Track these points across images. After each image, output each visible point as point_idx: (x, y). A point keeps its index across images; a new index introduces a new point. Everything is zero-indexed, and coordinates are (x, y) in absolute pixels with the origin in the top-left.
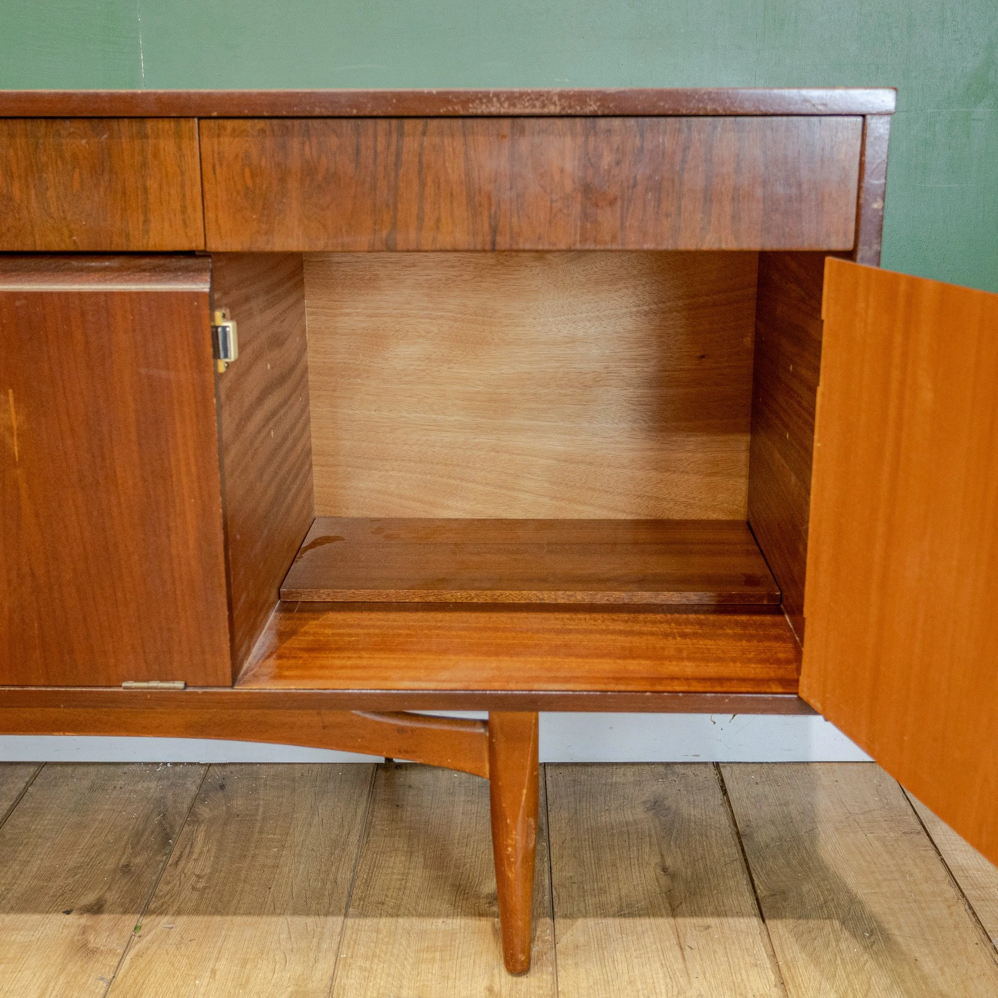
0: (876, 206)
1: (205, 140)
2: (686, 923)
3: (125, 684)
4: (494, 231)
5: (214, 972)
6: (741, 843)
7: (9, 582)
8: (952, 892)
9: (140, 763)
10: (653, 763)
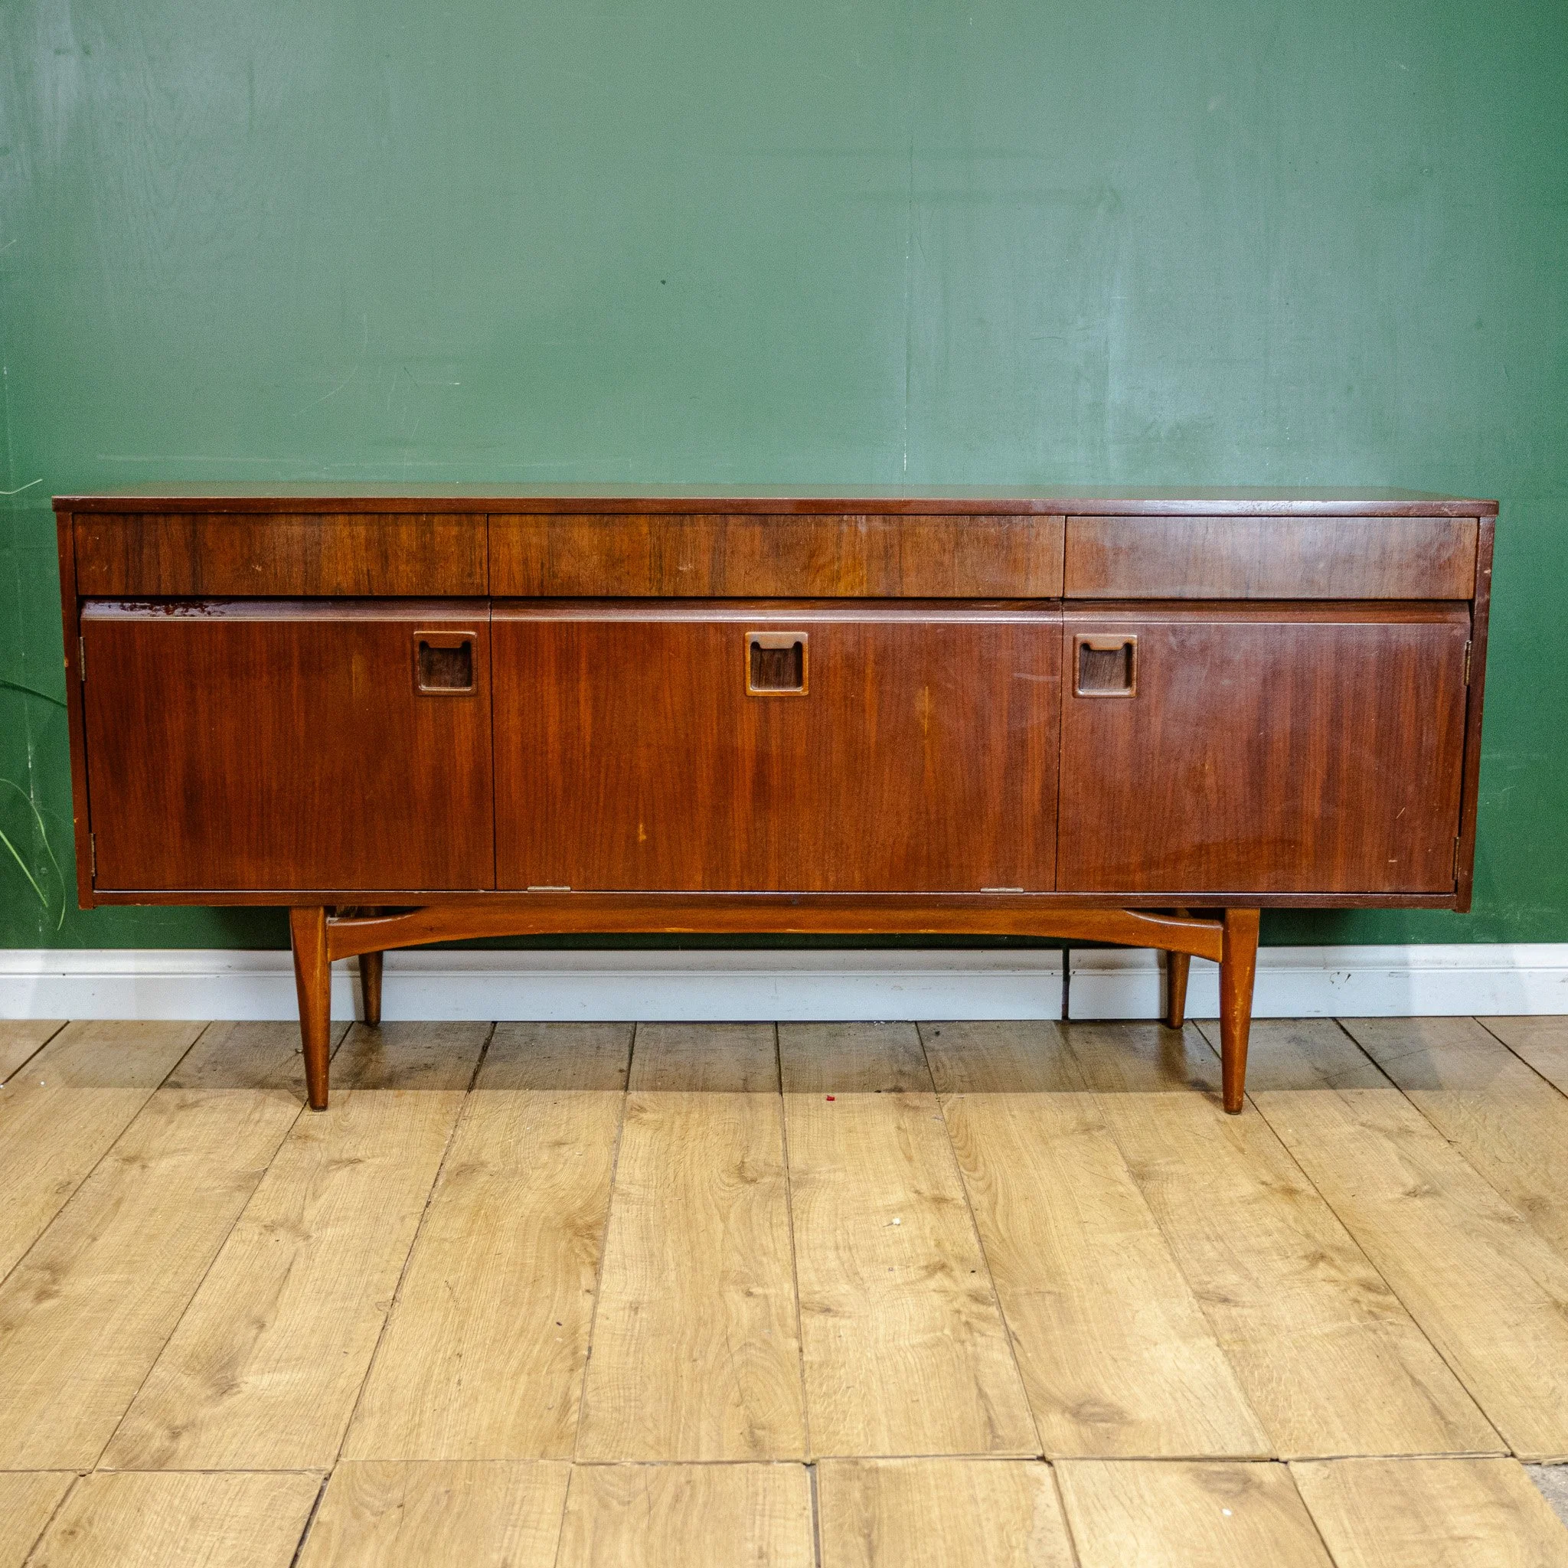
0: (1486, 572)
1: (1069, 529)
2: (1345, 1092)
3: (982, 890)
5: (1013, 1116)
6: (1370, 1057)
7: (911, 818)
9: (857, 1021)
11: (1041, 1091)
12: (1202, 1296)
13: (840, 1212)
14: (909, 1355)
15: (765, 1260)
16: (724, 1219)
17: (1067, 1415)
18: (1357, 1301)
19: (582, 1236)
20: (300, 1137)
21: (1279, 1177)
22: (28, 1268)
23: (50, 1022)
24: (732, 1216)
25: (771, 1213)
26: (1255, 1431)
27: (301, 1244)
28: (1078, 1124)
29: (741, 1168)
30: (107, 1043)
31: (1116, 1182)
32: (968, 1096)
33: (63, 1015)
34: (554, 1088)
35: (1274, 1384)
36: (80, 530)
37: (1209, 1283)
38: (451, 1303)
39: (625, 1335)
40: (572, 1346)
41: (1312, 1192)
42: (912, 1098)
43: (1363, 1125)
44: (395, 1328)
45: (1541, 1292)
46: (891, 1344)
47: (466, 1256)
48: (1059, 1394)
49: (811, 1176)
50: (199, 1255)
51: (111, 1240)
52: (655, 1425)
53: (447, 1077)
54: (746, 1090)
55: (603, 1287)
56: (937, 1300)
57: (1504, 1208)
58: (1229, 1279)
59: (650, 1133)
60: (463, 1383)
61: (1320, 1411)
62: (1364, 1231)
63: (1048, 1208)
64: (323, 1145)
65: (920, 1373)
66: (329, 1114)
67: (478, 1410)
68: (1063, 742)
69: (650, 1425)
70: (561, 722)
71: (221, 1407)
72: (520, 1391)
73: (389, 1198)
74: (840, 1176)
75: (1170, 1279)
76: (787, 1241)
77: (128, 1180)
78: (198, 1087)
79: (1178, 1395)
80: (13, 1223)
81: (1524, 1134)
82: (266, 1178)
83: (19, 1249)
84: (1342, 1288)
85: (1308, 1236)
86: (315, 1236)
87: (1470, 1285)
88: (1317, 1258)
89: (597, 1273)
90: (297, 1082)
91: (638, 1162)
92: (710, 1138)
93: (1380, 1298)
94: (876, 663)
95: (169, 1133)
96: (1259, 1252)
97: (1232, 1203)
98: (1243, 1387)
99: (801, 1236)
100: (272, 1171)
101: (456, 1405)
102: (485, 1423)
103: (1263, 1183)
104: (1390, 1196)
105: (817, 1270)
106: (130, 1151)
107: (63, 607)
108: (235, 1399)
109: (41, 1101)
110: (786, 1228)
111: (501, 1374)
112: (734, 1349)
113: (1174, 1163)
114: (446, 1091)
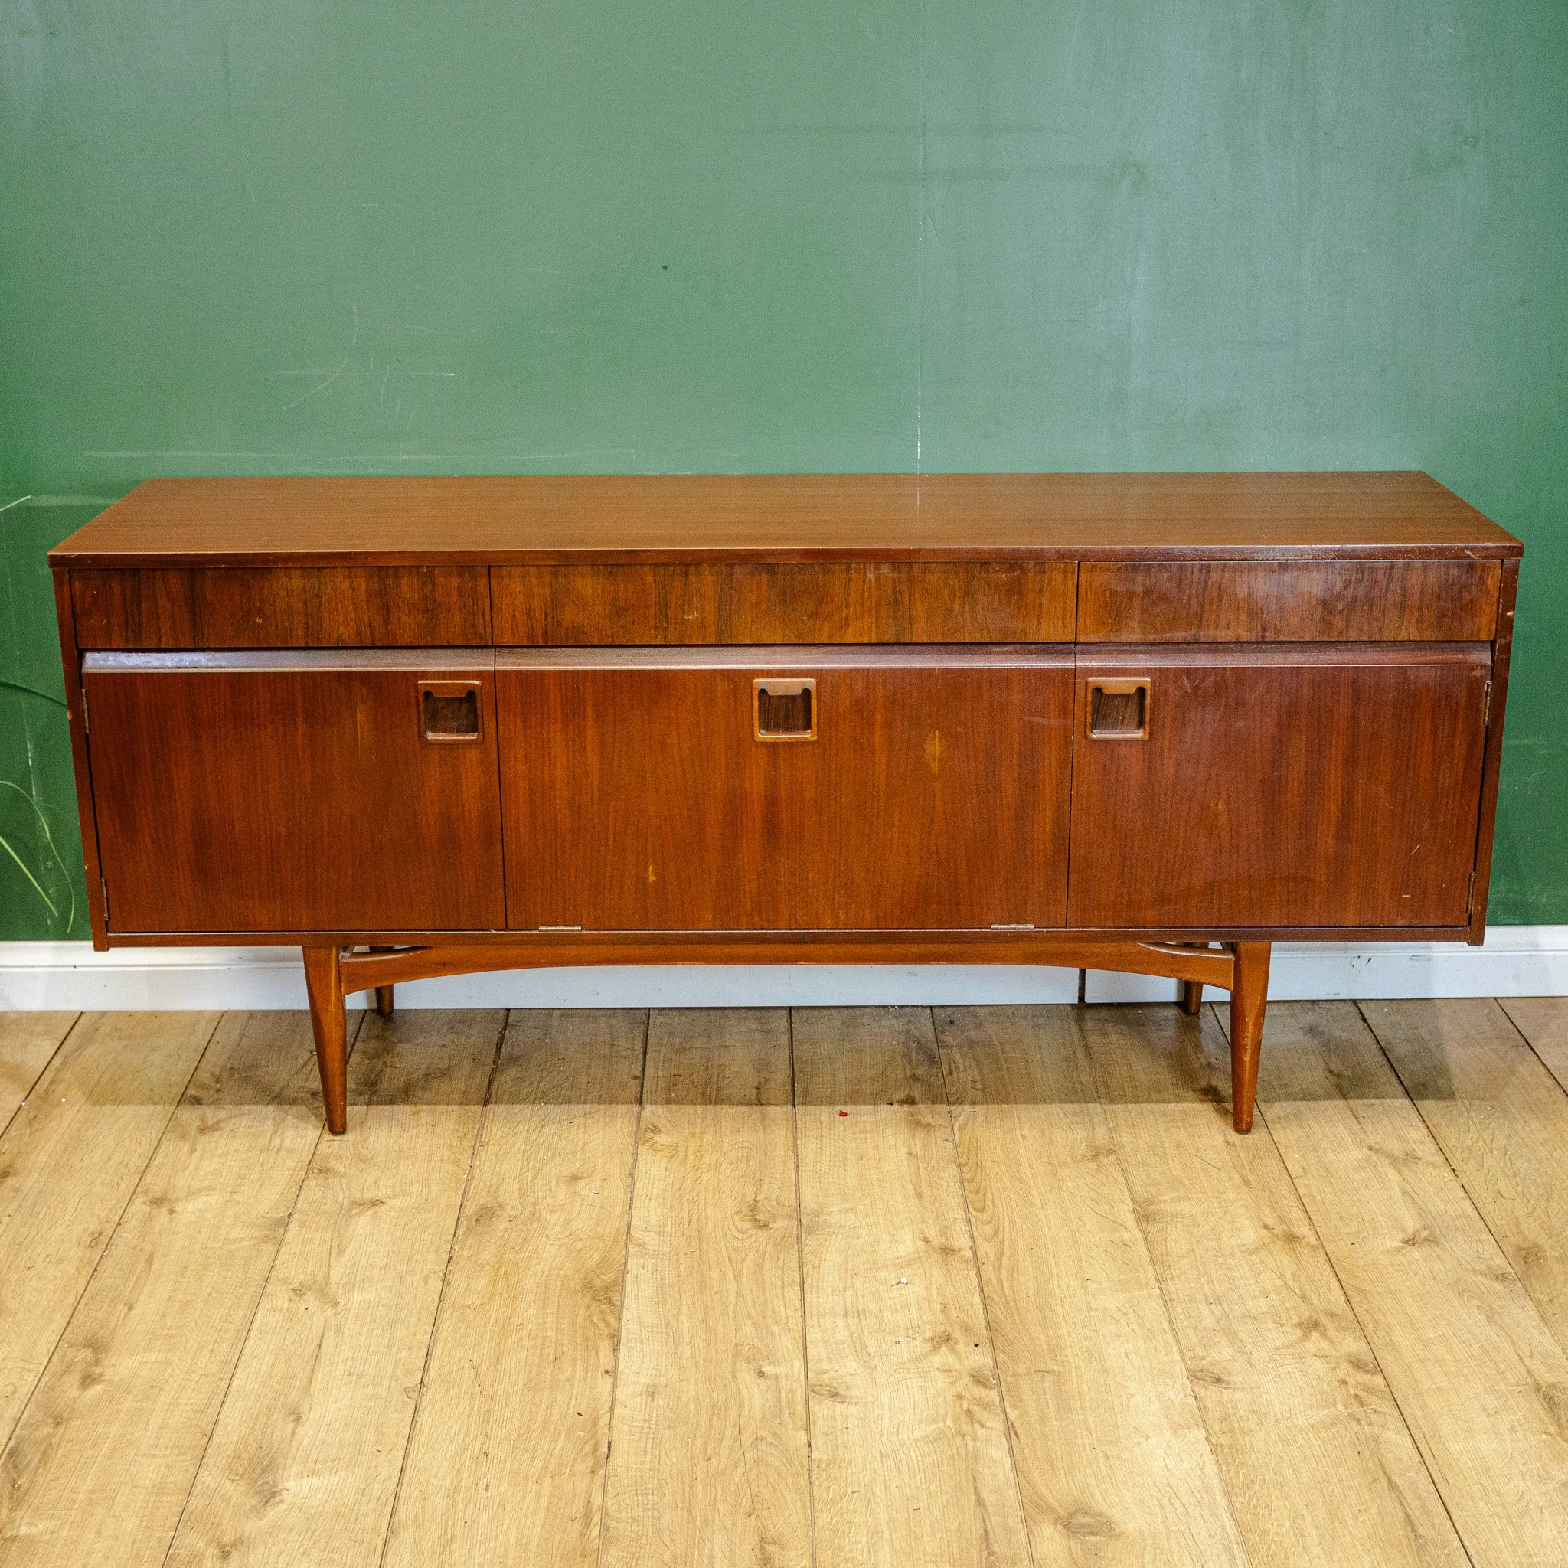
0: (1509, 614)
1: (1082, 575)
2: (1356, 1103)
3: (993, 927)
4: (1264, 629)
5: (1023, 1136)
6: (1385, 1055)
7: (921, 858)
8: (1551, 1083)
9: (871, 1006)
10: (1300, 1001)
11: (1052, 1102)
12: (1194, 1375)
13: (850, 1267)
14: (912, 1450)
15: (776, 1329)
16: (737, 1277)
17: (1060, 1527)
18: (1344, 1382)
19: (600, 1300)
20: (321, 1171)
21: (1282, 1220)
22: (71, 1345)
23: (65, 1014)
24: (745, 1273)
25: (783, 1268)
26: (1235, 1546)
27: (330, 1312)
28: (1088, 1146)
29: (754, 1208)
30: (124, 1043)
31: (1120, 1225)
32: (979, 1108)
33: (76, 1006)
34: (569, 1101)
35: (1257, 1488)
36: (77, 585)
37: (1204, 1358)
38: (477, 1389)
39: (643, 1428)
40: (592, 1443)
41: (1312, 1239)
42: (924, 1111)
43: (1370, 1148)
44: (424, 1419)
45: (1523, 1370)
46: (895, 1437)
47: (489, 1327)
48: (1053, 1502)
49: (822, 1218)
50: (232, 1327)
51: (147, 1308)
52: (672, 1540)
53: (462, 1086)
54: (759, 1102)
55: (621, 1367)
56: (941, 1381)
57: (1499, 1261)
58: (1222, 1354)
59: (664, 1161)
60: (490, 1487)
61: (1298, 1521)
62: (1361, 1291)
63: (1052, 1262)
64: (344, 1181)
65: (922, 1474)
66: (349, 1137)
67: (506, 1522)
68: (1074, 784)
69: (667, 1539)
70: (568, 768)
71: (265, 1520)
72: (545, 1500)
73: (412, 1252)
74: (850, 1219)
75: (1166, 1354)
76: (798, 1306)
77: (157, 1228)
78: (217, 1102)
79: (1165, 1502)
80: (51, 1286)
81: (1530, 1160)
82: (291, 1226)
83: (60, 1320)
84: (1332, 1366)
85: (1304, 1297)
86: (342, 1302)
87: (1456, 1361)
88: (1312, 1326)
89: (615, 1349)
90: (314, 1094)
91: (653, 1201)
92: (723, 1167)
93: (1367, 1378)
94: (885, 708)
95: (193, 1164)
96: (1256, 1319)
97: (1233, 1255)
98: (1228, 1495)
99: (811, 1298)
100: (296, 1216)
101: (485, 1516)
102: (513, 1541)
103: (1266, 1227)
104: (1389, 1244)
105: (826, 1343)
106: (157, 1191)
107: (64, 661)
108: (277, 1509)
109: (65, 1123)
110: (798, 1288)
111: (526, 1477)
112: (746, 1445)
113: (1180, 1199)
114: (462, 1107)
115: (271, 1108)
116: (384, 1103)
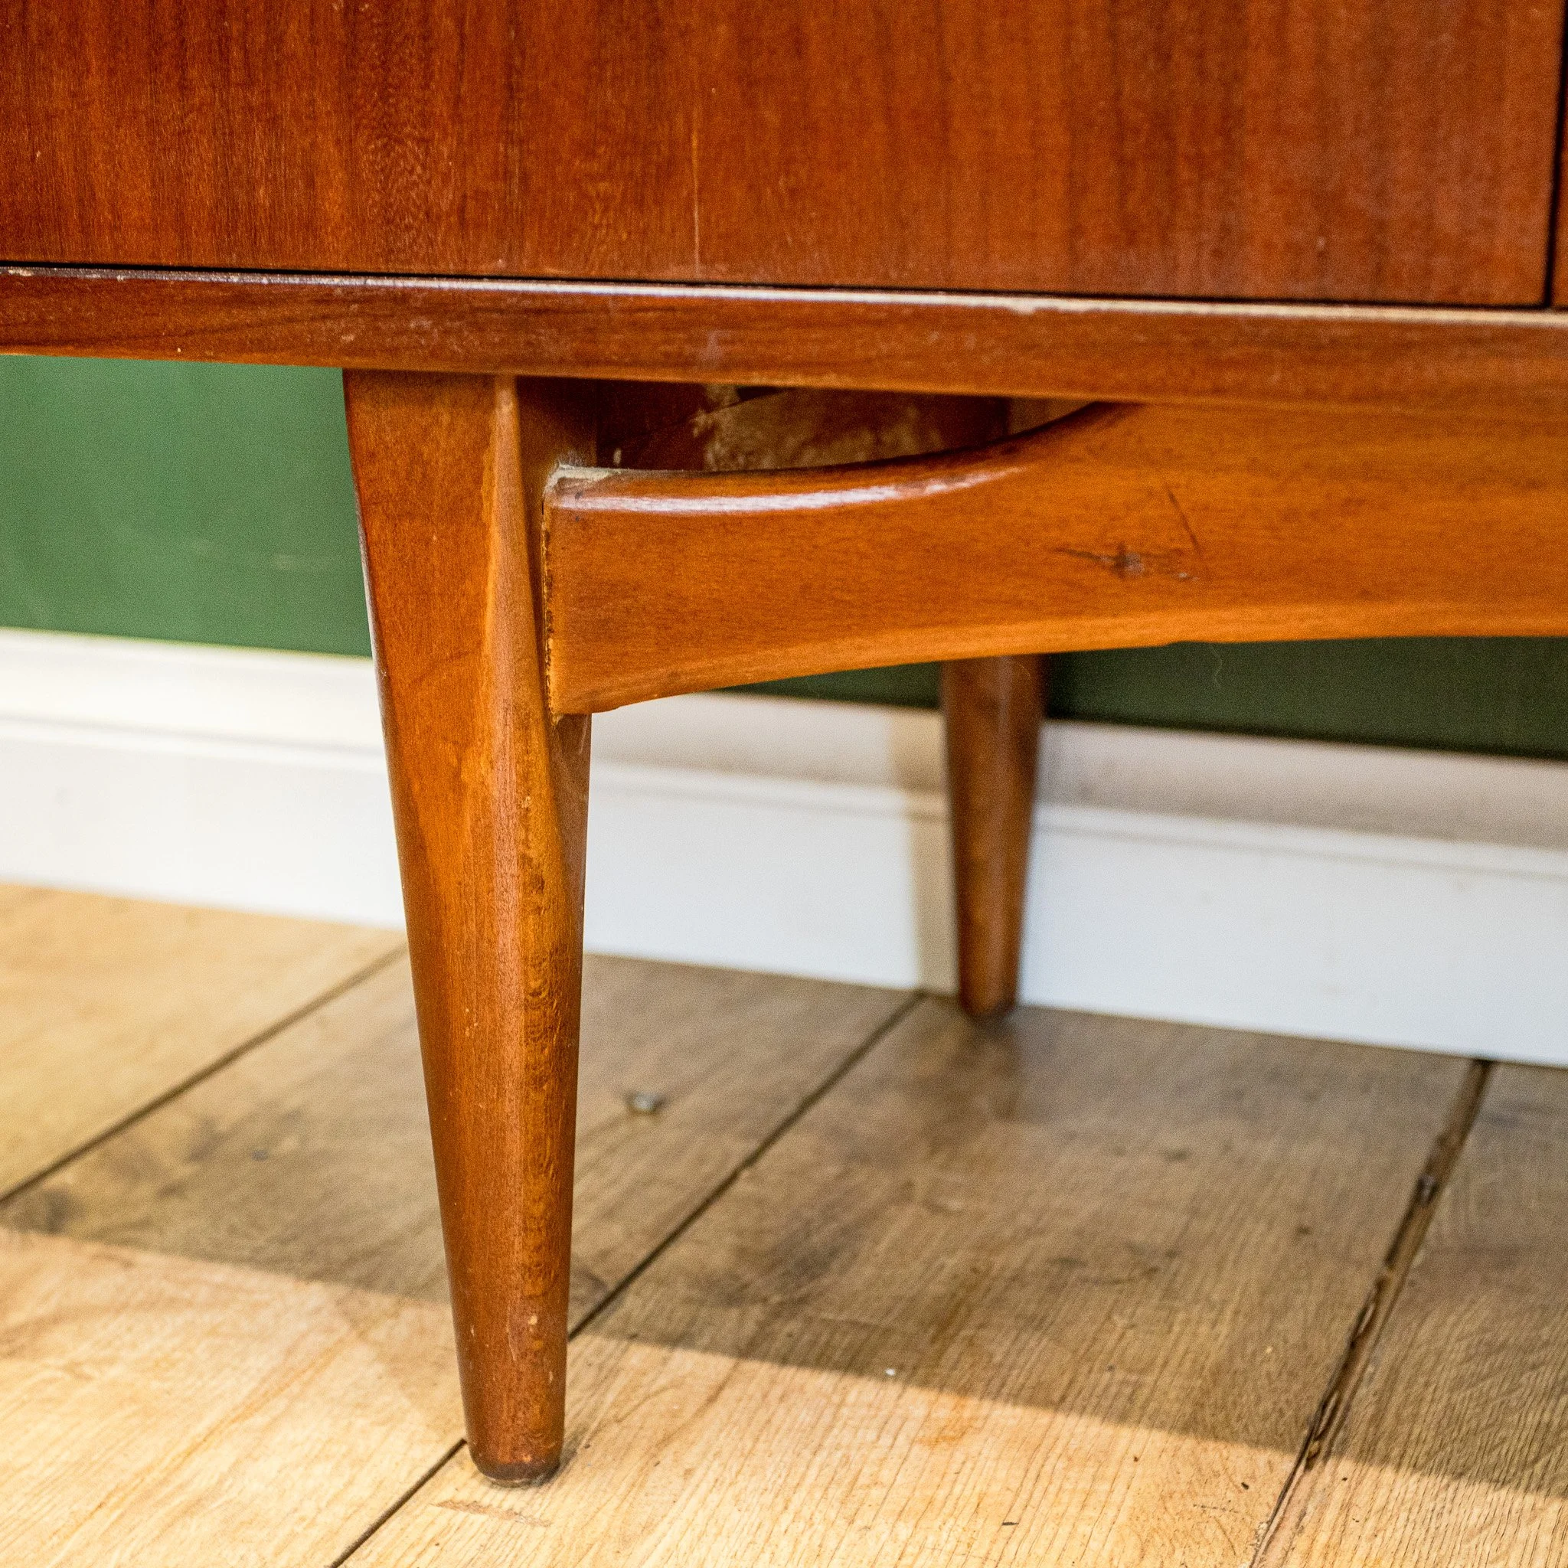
53: (1214, 1340)
114: (1189, 1443)
115: (317, 1294)
116: (819, 1359)
